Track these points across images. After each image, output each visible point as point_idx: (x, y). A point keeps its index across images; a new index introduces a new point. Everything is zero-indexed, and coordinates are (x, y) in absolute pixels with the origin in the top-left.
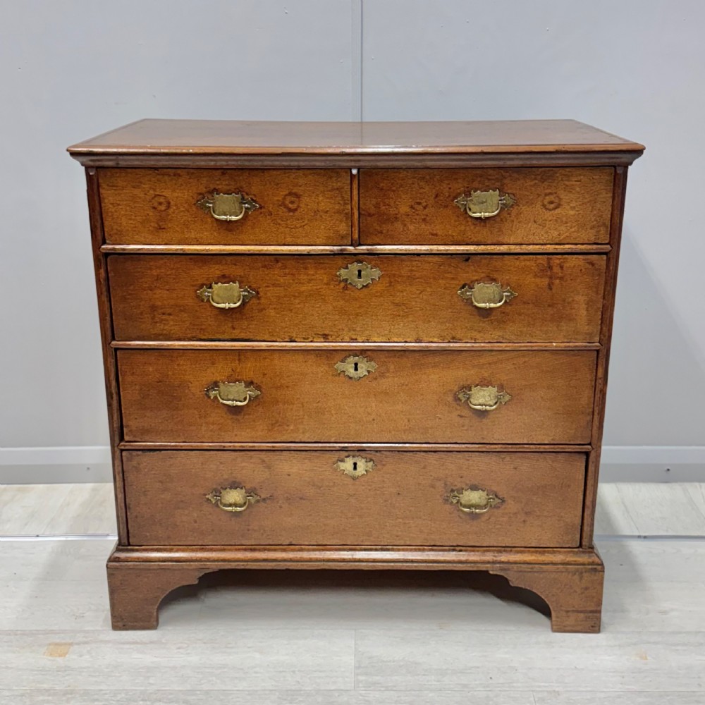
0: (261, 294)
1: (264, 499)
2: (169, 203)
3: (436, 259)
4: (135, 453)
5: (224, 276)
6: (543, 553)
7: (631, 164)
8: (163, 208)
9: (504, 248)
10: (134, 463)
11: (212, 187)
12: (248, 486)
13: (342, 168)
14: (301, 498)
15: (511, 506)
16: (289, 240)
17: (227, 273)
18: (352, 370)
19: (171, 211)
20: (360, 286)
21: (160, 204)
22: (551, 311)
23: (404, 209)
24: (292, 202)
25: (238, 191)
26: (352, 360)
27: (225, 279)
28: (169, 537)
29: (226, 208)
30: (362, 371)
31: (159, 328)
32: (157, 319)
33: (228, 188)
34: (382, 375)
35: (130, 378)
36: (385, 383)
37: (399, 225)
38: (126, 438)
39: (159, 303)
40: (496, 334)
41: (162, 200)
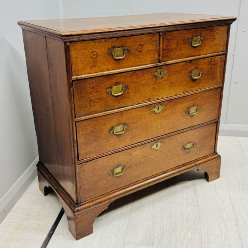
0: (129, 87)
1: (128, 168)
2: (97, 54)
3: (183, 64)
4: (83, 164)
5: (116, 82)
6: (206, 158)
7: (232, 23)
8: (95, 57)
9: (201, 56)
10: (83, 169)
11: (113, 45)
12: (123, 164)
13: (157, 32)
14: (140, 163)
15: (198, 145)
16: (139, 64)
17: (118, 81)
18: (157, 110)
19: (98, 58)
20: (160, 78)
21: (94, 55)
22: (211, 76)
23: (174, 46)
24: (140, 48)
25: (122, 46)
26: (157, 106)
27: (117, 83)
28: (95, 194)
29: (118, 54)
30: (160, 110)
31: (93, 109)
32: (92, 106)
33: (119, 45)
34: (165, 110)
35: (81, 133)
36: (166, 113)
37: (172, 52)
38: (80, 159)
39: (93, 98)
40: (197, 88)
41: (95, 53)
